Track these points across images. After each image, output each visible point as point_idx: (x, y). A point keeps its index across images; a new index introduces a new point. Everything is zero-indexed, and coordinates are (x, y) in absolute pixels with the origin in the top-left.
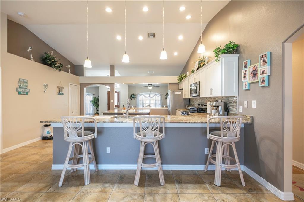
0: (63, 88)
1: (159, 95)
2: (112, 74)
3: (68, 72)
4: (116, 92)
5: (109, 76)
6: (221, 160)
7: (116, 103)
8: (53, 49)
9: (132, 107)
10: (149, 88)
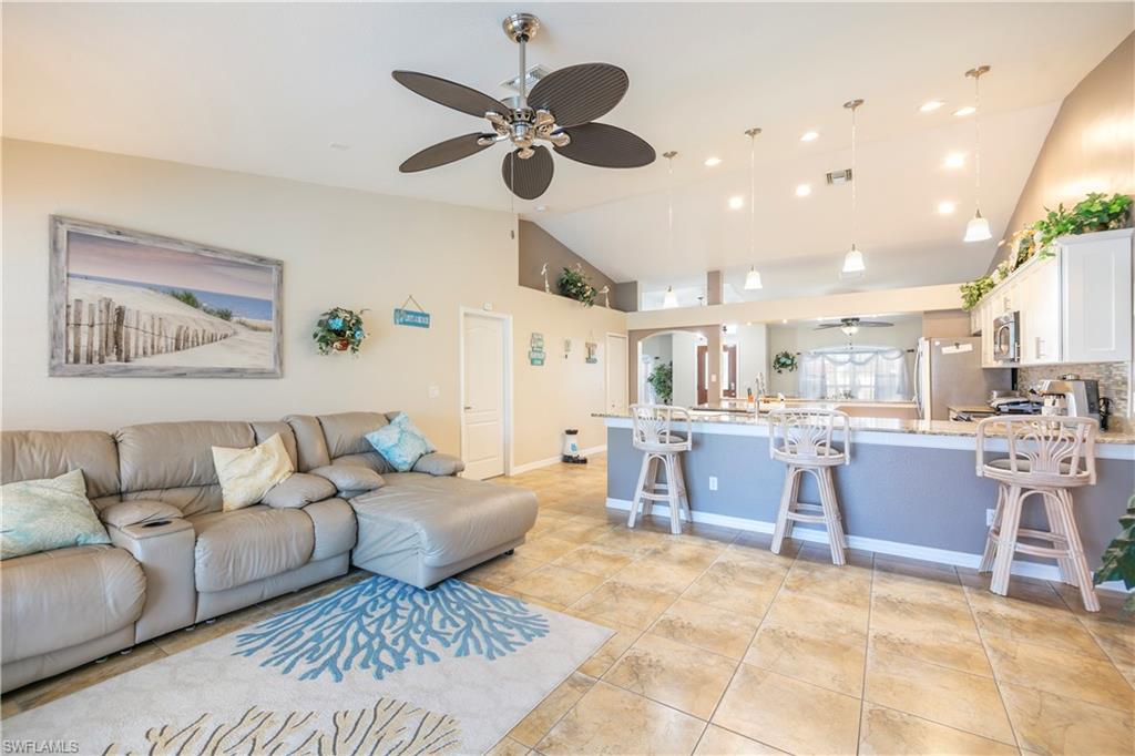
0: (596, 346)
1: (897, 354)
2: (714, 296)
3: (605, 306)
4: (725, 348)
5: (705, 302)
6: (1012, 532)
7: (725, 386)
8: (581, 258)
9: (781, 396)
10: (847, 330)
